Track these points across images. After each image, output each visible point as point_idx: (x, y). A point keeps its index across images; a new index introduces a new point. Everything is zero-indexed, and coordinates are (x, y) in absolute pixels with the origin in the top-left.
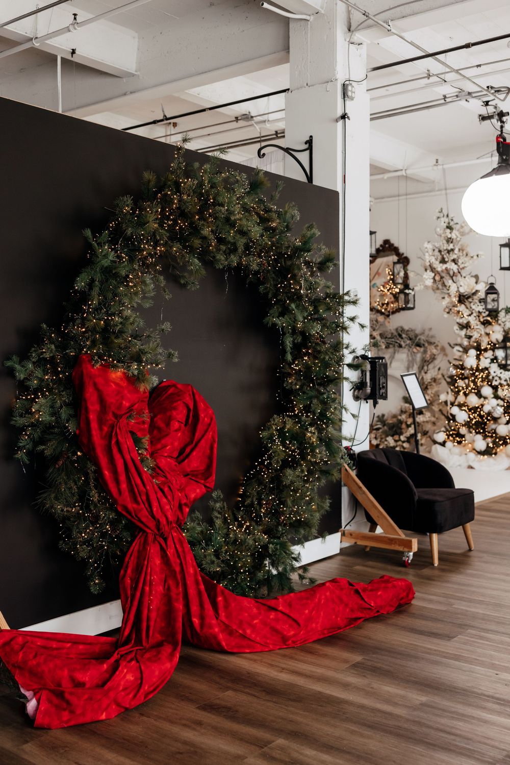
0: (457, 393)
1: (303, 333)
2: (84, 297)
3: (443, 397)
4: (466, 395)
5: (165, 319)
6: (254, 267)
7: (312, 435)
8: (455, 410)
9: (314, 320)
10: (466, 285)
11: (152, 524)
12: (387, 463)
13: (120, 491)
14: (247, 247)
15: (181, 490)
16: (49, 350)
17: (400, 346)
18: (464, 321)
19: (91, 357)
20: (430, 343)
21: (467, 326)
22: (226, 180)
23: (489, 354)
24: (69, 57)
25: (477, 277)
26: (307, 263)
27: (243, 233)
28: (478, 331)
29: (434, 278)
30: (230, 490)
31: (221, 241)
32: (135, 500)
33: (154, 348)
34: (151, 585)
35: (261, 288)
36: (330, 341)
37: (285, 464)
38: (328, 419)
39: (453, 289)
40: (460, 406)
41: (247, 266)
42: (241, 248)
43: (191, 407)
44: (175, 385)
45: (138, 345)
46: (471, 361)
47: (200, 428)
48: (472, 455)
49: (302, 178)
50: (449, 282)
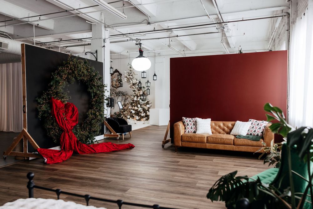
0: (132, 107)
1: (95, 93)
2: (52, 86)
3: (129, 108)
4: (134, 107)
5: (68, 90)
6: (85, 80)
7: (97, 113)
8: (132, 110)
9: (98, 90)
10: (134, 81)
11: (66, 130)
12: (114, 120)
13: (60, 123)
14: (84, 75)
15: (71, 123)
16: (45, 96)
17: (120, 96)
18: (134, 90)
19: (54, 98)
20: (127, 95)
21: (134, 91)
22: (79, 62)
23: (140, 97)
24: (37, 25)
25: (137, 79)
26: (96, 78)
27: (83, 72)
28: (137, 92)
29: (127, 79)
30: (81, 125)
31: (78, 74)
32: (63, 125)
33: (66, 96)
34: (67, 140)
35: (87, 84)
36: (101, 94)
37: (92, 119)
38: (101, 110)
39: (131, 82)
40: (133, 110)
41: (84, 79)
42: (82, 75)
43: (73, 107)
44: (69, 103)
45: (63, 95)
46: (135, 99)
47: (75, 112)
48: (136, 121)
49: (95, 60)
50: (131, 81)
